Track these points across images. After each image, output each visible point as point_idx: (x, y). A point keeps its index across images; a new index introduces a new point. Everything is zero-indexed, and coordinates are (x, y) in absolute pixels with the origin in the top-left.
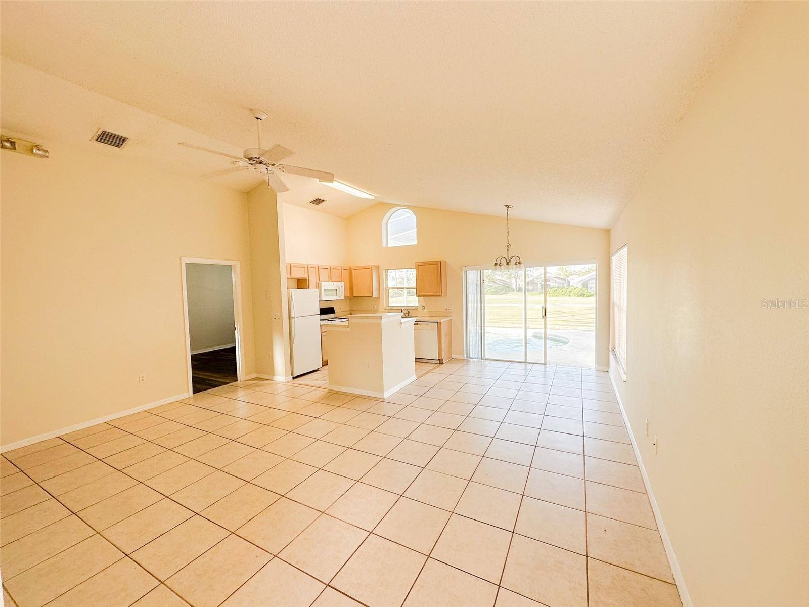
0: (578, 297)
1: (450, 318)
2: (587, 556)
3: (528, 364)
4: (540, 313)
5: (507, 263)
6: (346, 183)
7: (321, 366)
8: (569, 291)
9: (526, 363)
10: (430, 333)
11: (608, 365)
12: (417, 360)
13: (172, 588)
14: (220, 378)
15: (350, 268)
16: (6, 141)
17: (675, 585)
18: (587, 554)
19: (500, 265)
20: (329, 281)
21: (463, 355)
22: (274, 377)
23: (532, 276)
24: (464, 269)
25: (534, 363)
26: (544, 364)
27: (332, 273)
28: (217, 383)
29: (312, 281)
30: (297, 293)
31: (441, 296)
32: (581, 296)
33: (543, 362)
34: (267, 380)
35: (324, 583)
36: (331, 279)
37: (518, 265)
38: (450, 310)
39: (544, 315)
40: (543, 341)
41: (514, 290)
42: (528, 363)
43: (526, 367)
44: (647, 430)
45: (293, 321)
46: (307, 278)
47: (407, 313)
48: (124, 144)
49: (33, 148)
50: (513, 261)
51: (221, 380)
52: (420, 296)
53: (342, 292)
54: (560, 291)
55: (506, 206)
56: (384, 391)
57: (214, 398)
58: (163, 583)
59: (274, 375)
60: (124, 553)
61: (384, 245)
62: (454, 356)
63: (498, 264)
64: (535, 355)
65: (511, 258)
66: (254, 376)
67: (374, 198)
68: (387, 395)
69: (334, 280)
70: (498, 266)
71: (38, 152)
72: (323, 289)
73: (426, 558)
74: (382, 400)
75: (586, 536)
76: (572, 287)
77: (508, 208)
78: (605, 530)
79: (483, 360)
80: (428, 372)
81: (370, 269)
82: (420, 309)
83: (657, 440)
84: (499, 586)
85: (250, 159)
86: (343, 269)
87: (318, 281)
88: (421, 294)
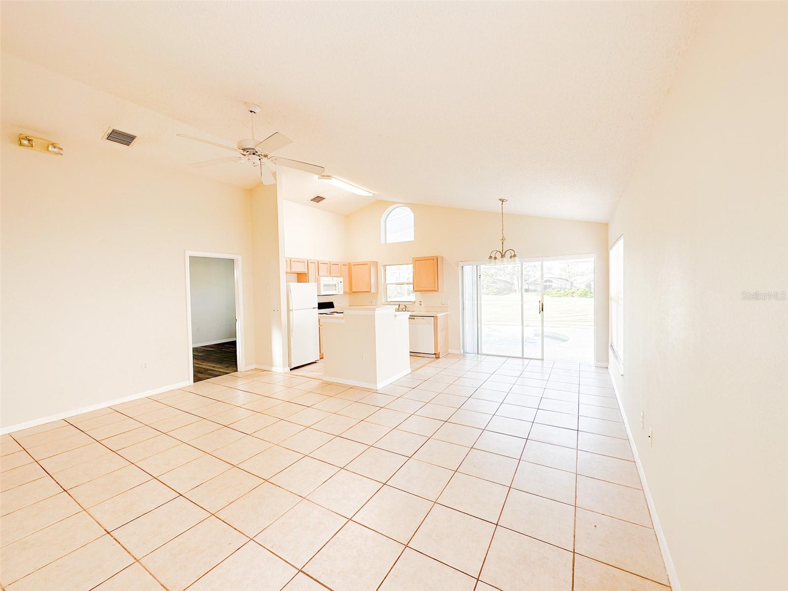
0: (581, 298)
1: (447, 313)
2: (574, 552)
3: (525, 360)
4: (538, 308)
5: (502, 256)
6: (344, 181)
7: (319, 359)
8: (572, 291)
9: (523, 358)
10: (426, 326)
11: (607, 361)
12: (412, 354)
13: (146, 567)
14: (221, 368)
15: (349, 264)
16: (24, 139)
17: (670, 587)
18: (574, 550)
19: (495, 258)
20: (328, 276)
21: (460, 349)
22: (273, 368)
23: (534, 277)
24: (461, 264)
25: (531, 359)
26: (541, 360)
27: (332, 268)
28: (218, 373)
29: (312, 275)
30: (295, 286)
31: (438, 291)
32: (584, 296)
33: (541, 358)
34: (265, 370)
35: (297, 569)
36: (330, 274)
37: (513, 258)
38: (446, 306)
39: (541, 310)
40: (540, 338)
41: (516, 290)
42: (525, 358)
43: (523, 362)
44: (643, 423)
45: (291, 313)
46: (307, 273)
47: (402, 307)
48: (133, 143)
49: (52, 146)
50: (508, 255)
51: (222, 370)
52: (417, 291)
53: (341, 287)
54: (562, 292)
55: (500, 200)
56: (377, 382)
57: (214, 386)
58: (138, 561)
59: (272, 366)
60: (106, 530)
61: (383, 242)
62: (450, 351)
63: (493, 257)
64: (532, 351)
65: (505, 252)
66: (254, 367)
67: (372, 195)
68: (380, 386)
69: (333, 275)
70: (493, 260)
71: (53, 149)
72: (322, 283)
73: (404, 548)
74: (376, 392)
75: (574, 532)
76: (575, 288)
77: (502, 201)
78: (595, 526)
79: (479, 356)
80: (424, 366)
81: (369, 264)
82: (417, 304)
83: (652, 432)
84: (478, 580)
85: (244, 150)
86: (342, 265)
87: (317, 276)
88: (417, 289)
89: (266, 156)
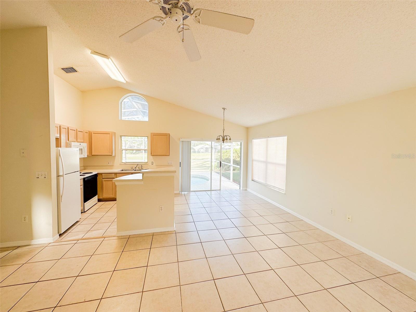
5: (223, 139)
11: (246, 187)
15: (89, 132)
20: (75, 142)
21: (179, 190)
25: (214, 190)
26: (220, 190)
27: (78, 134)
29: (63, 140)
31: (169, 156)
36: (77, 140)
38: (170, 165)
43: (211, 192)
46: (59, 138)
53: (86, 151)
55: (223, 108)
61: (120, 119)
67: (125, 82)
74: (175, 232)
79: (190, 192)
81: (111, 134)
82: (150, 164)
86: (85, 132)
87: (67, 141)
88: (154, 154)
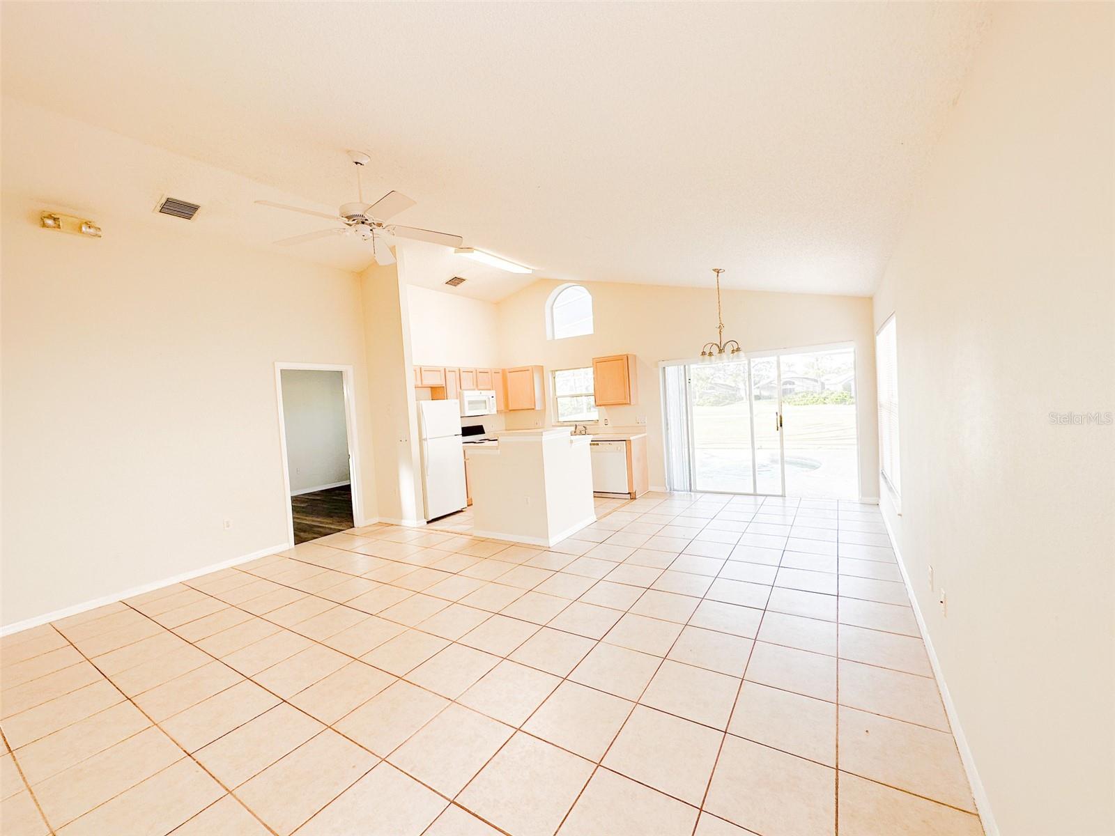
0: (837, 405)
1: (643, 435)
2: (838, 769)
3: (759, 498)
4: (774, 423)
5: (720, 350)
6: (491, 253)
7: (466, 506)
8: (823, 396)
9: (755, 495)
10: (615, 455)
11: (878, 495)
12: (597, 495)
13: (242, 801)
14: (332, 524)
15: (503, 371)
16: (48, 218)
17: (978, 815)
18: (837, 766)
19: (711, 354)
20: (474, 390)
21: (665, 486)
22: (403, 521)
23: (768, 378)
24: (662, 364)
25: (767, 496)
26: (782, 496)
27: (479, 378)
28: (328, 531)
29: (452, 389)
30: (430, 406)
31: (630, 404)
32: (841, 402)
33: (780, 494)
34: (392, 525)
35: (447, 799)
36: (477, 386)
37: (736, 353)
38: (642, 425)
39: (779, 426)
40: (779, 466)
41: (743, 398)
42: (758, 495)
43: (756, 501)
44: (932, 582)
45: (425, 443)
46: (444, 386)
47: (580, 429)
48: (195, 215)
49: (85, 226)
50: (729, 348)
51: (332, 527)
52: (600, 405)
53: (493, 403)
54: (809, 397)
55: (715, 270)
56: (549, 536)
57: (322, 549)
58: (231, 792)
59: (402, 519)
60: (185, 752)
61: (549, 337)
62: (650, 488)
63: (708, 352)
64: (769, 484)
65: (725, 345)
66: (376, 520)
67: (530, 272)
68: (553, 542)
69: (481, 388)
70: (707, 357)
71: (88, 230)
72: (466, 400)
73: (595, 767)
74: (548, 550)
75: (837, 740)
76: (828, 391)
77: (718, 272)
78: (867, 731)
79: (692, 494)
80: (615, 510)
81: (531, 370)
82: (602, 423)
83: (945, 595)
84: (701, 810)
85: (348, 218)
86: (493, 372)
87: (459, 390)
88: (601, 403)
89: (380, 225)
